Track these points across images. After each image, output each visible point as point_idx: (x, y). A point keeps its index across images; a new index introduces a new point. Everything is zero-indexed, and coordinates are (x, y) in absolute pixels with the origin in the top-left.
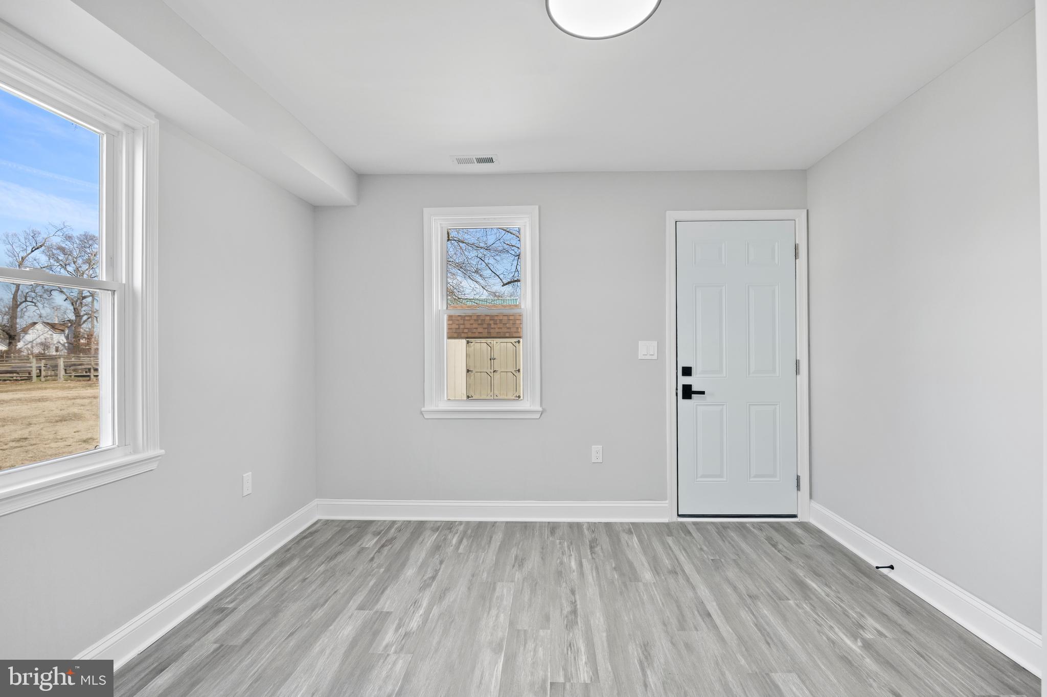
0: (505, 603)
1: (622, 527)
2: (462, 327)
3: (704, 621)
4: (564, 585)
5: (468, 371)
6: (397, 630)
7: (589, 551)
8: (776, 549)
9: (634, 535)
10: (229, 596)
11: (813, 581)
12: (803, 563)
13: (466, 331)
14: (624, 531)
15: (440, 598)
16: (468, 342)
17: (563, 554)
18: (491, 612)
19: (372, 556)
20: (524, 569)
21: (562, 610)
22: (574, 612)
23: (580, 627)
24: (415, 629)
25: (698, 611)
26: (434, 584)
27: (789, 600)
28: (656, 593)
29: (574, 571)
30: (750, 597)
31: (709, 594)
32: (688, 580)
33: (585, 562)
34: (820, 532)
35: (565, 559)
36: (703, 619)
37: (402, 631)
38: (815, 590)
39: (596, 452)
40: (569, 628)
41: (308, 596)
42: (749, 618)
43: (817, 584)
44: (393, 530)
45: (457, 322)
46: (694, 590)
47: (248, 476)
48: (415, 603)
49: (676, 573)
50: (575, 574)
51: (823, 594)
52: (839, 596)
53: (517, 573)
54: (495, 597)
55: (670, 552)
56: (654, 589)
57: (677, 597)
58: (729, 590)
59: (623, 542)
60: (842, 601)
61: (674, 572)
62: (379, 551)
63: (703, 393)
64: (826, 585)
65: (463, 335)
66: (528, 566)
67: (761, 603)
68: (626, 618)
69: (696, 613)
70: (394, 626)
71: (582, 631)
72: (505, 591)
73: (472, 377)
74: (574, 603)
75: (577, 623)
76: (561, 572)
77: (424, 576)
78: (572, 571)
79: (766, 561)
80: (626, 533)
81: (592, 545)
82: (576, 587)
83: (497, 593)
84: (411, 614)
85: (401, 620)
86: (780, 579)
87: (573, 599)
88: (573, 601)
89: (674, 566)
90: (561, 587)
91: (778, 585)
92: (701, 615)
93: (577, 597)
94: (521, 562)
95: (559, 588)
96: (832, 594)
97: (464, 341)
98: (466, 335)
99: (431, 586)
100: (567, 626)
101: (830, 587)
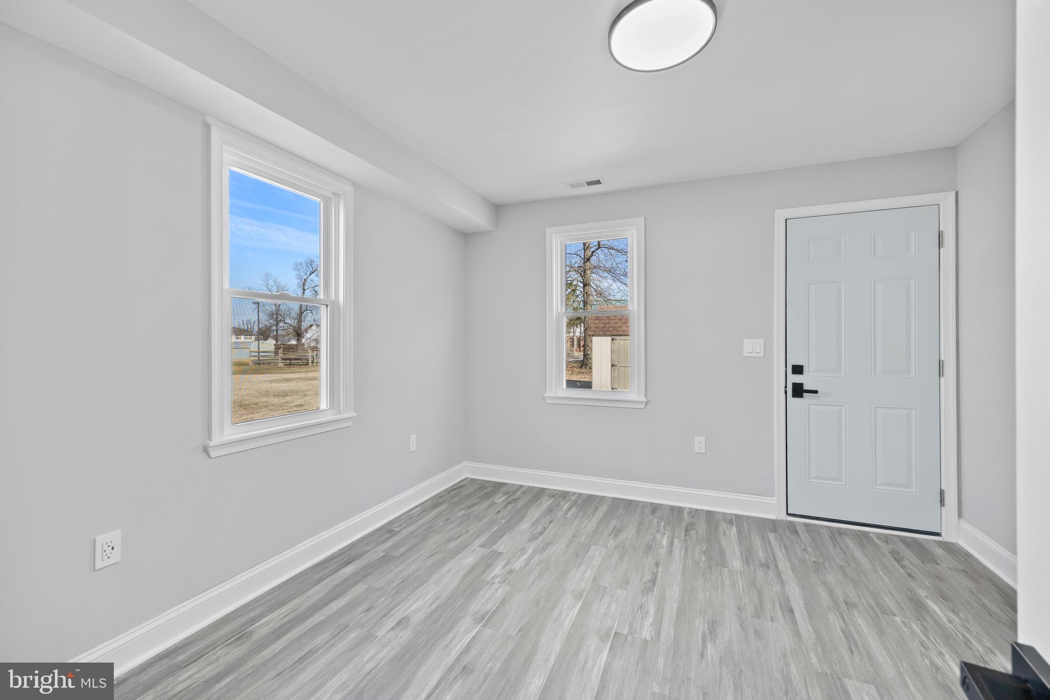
0: (594, 562)
1: (723, 517)
2: (607, 325)
3: (783, 615)
4: (651, 557)
5: (613, 365)
6: (504, 567)
7: (684, 533)
8: (899, 564)
9: (734, 525)
10: (398, 522)
11: (936, 604)
12: (930, 583)
13: (611, 329)
14: (724, 520)
15: (542, 550)
16: (613, 339)
17: (657, 531)
18: (580, 568)
19: (498, 510)
20: (618, 539)
21: (642, 577)
22: (653, 581)
23: (654, 594)
24: (518, 568)
25: (780, 605)
26: (540, 538)
27: (894, 615)
28: (740, 580)
29: (663, 548)
30: (847, 603)
31: (798, 592)
32: (779, 575)
33: (676, 541)
34: (968, 555)
35: (658, 536)
36: (783, 613)
37: (508, 568)
38: (935, 612)
39: (699, 444)
40: (645, 593)
41: (448, 531)
42: (837, 623)
43: (940, 607)
44: (519, 493)
45: (603, 322)
46: (782, 586)
47: (413, 437)
48: (522, 550)
49: (768, 566)
50: (664, 550)
51: (945, 619)
52: (967, 625)
53: (611, 541)
54: (588, 556)
55: (768, 547)
56: (739, 576)
57: (761, 588)
58: (823, 593)
59: (721, 530)
60: (968, 630)
61: (766, 566)
62: (505, 507)
63: (816, 392)
64: (953, 611)
65: (608, 333)
66: (623, 536)
67: (858, 612)
68: (702, 596)
69: (778, 606)
70: (503, 564)
71: (656, 598)
72: (597, 552)
73: (617, 371)
74: (656, 574)
75: (653, 590)
76: (651, 546)
77: (534, 530)
78: (662, 547)
79: (881, 573)
80: (727, 523)
81: (688, 528)
82: (662, 561)
83: (589, 554)
84: (517, 557)
85: (509, 560)
86: (892, 594)
87: (656, 570)
88: (655, 572)
89: (767, 560)
90: (647, 558)
91: (886, 599)
92: (781, 609)
93: (660, 569)
94: (618, 532)
95: (645, 559)
96: (957, 621)
97: (609, 338)
98: (611, 333)
99: (538, 539)
100: (643, 591)
101: (957, 615)
